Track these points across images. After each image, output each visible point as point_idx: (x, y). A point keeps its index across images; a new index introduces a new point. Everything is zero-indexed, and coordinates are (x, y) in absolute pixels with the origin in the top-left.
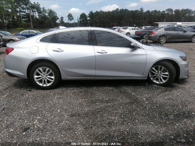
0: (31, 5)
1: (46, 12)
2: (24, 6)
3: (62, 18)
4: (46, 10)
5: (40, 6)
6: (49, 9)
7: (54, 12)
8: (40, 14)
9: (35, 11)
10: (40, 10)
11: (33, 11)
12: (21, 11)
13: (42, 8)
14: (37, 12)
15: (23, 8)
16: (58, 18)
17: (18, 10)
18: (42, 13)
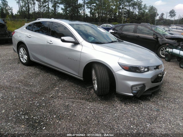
0: (133, 2)
1: (146, 9)
2: (127, 4)
3: (163, 14)
4: (147, 7)
5: (142, 3)
6: (150, 6)
7: (156, 8)
8: (140, 11)
9: (136, 8)
10: (141, 7)
11: (134, 8)
12: (123, 8)
13: (144, 5)
14: (138, 8)
15: (125, 6)
16: (158, 15)
17: (121, 7)
18: (142, 9)
